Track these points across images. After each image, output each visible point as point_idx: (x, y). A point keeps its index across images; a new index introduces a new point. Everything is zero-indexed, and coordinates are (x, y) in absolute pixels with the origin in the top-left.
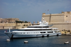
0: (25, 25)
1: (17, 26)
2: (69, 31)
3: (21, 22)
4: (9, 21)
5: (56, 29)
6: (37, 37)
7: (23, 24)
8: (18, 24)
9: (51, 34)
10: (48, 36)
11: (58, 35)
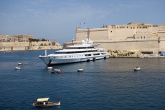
0: (42, 45)
1: (31, 45)
2: (116, 52)
3: (37, 41)
4: (20, 38)
5: (102, 49)
6: (81, 62)
7: (40, 43)
8: (33, 43)
9: (97, 57)
10: (94, 60)
11: (105, 58)
